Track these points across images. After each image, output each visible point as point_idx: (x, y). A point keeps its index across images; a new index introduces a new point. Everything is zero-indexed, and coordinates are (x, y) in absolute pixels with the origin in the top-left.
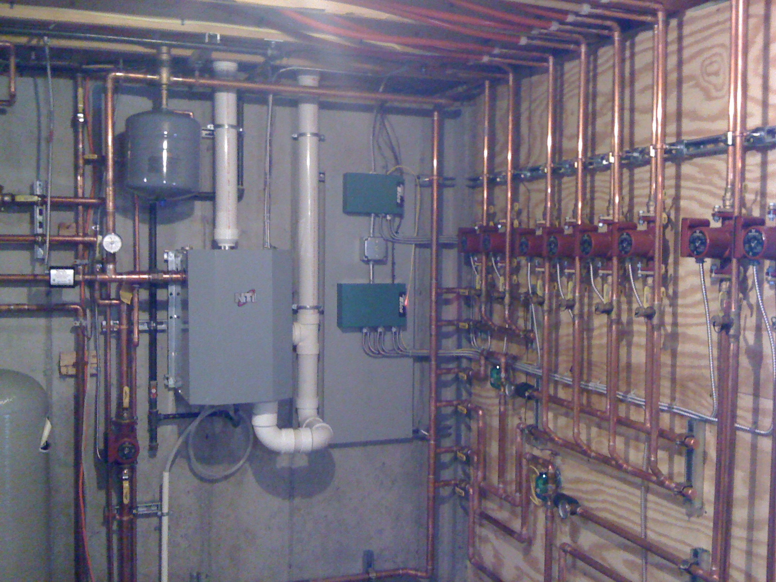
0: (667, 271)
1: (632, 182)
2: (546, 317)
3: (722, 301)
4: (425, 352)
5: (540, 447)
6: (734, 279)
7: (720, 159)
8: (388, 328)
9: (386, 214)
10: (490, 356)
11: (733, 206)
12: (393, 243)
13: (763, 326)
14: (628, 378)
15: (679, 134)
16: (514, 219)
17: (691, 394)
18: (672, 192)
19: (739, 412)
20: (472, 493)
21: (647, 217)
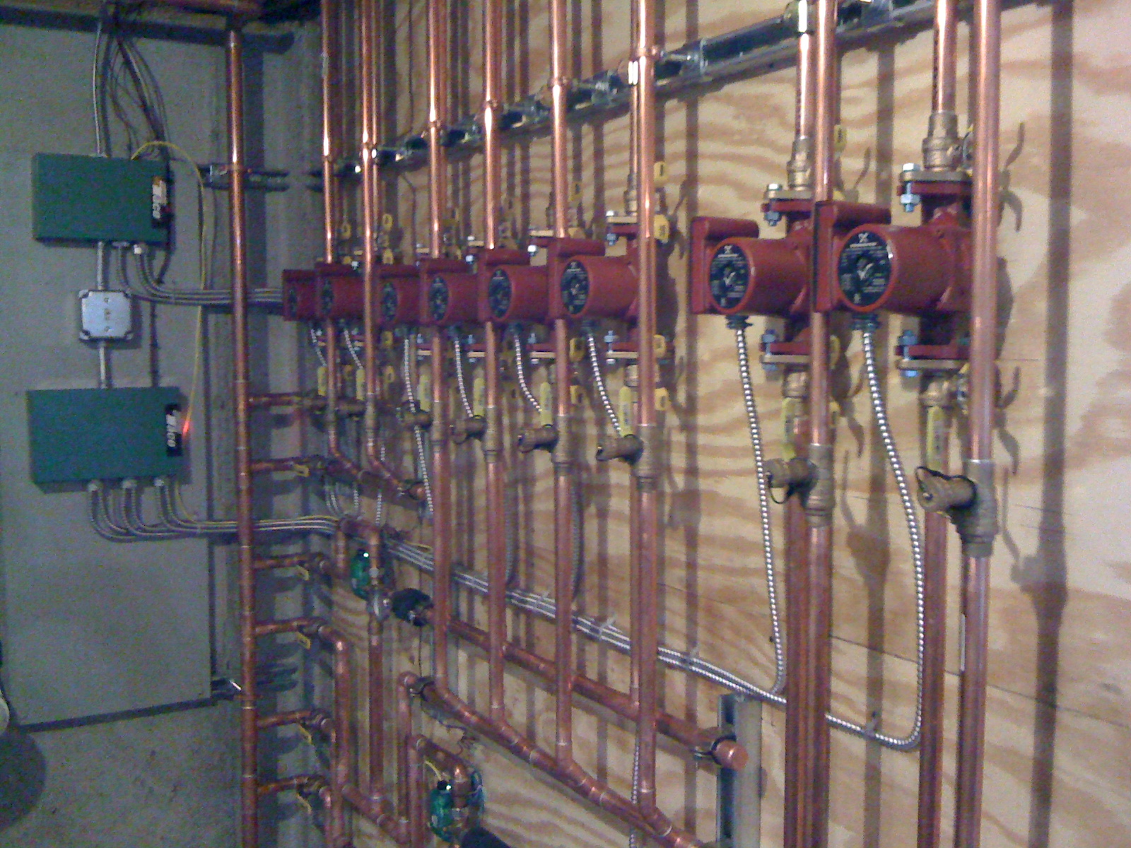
0: (671, 350)
1: (599, 154)
2: (437, 456)
3: (789, 421)
4: (229, 525)
5: (445, 722)
6: (817, 365)
7: (781, 81)
8: (146, 480)
9: (133, 243)
10: (352, 529)
11: (811, 185)
12: (154, 303)
13: (889, 480)
14: (602, 588)
15: (692, 30)
16: (385, 248)
17: (728, 635)
18: (679, 168)
19: (836, 685)
20: (329, 805)
21: (624, 224)
